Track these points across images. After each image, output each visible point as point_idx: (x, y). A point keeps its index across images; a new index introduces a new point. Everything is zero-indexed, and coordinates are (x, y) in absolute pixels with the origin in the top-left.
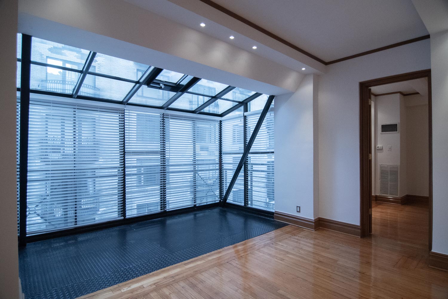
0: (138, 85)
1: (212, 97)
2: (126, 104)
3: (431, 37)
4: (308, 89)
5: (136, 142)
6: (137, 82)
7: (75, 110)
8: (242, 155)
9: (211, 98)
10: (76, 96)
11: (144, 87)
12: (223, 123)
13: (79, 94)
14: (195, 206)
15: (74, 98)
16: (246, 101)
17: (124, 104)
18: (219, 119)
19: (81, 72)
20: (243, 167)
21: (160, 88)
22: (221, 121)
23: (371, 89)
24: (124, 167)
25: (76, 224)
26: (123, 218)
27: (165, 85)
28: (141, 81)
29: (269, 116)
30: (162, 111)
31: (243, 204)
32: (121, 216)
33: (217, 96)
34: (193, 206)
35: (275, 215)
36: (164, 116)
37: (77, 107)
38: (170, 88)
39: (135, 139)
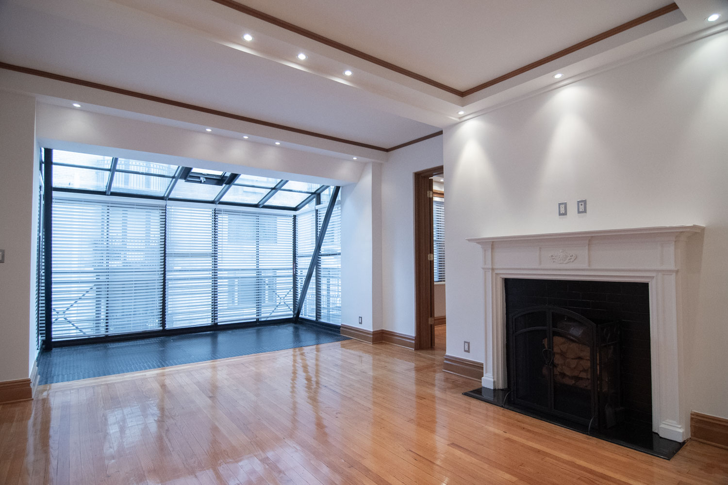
0: (174, 180)
1: (272, 189)
2: (167, 199)
3: (443, 132)
4: (367, 180)
5: (227, 243)
6: (173, 177)
7: (108, 208)
8: (311, 259)
9: (270, 190)
10: (109, 193)
11: (181, 182)
12: (299, 219)
13: (112, 190)
14: (258, 319)
15: (108, 195)
16: (318, 192)
17: (166, 200)
18: (293, 213)
19: (109, 170)
20: (315, 270)
21: (201, 182)
22: (295, 217)
23: (432, 179)
24: (165, 271)
25: (107, 332)
26: (161, 328)
27: (206, 178)
28: (176, 175)
29: (336, 210)
30: (213, 206)
31: (314, 319)
32: (160, 326)
33: (277, 187)
34: (255, 320)
35: (341, 328)
36: (216, 212)
37: (110, 205)
38: (216, 181)
39: (227, 241)
